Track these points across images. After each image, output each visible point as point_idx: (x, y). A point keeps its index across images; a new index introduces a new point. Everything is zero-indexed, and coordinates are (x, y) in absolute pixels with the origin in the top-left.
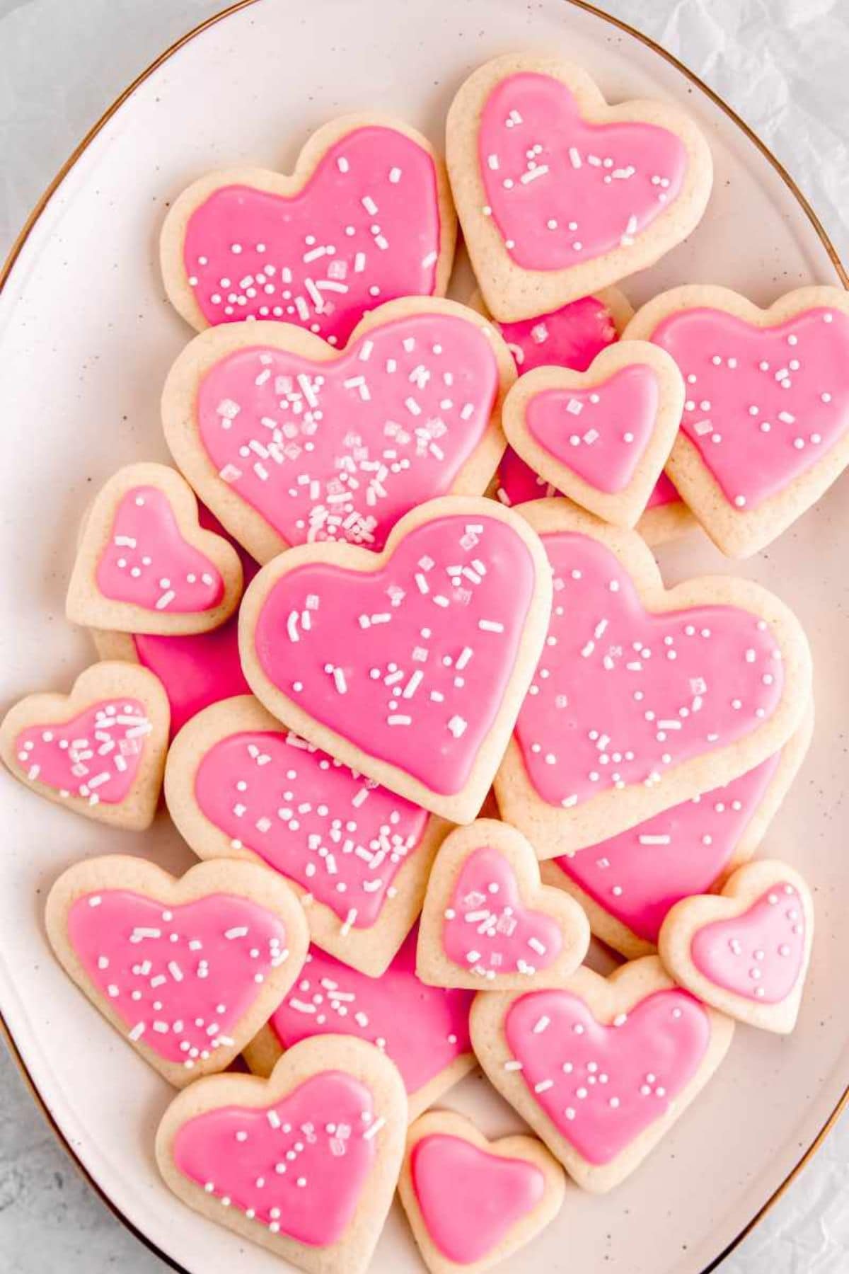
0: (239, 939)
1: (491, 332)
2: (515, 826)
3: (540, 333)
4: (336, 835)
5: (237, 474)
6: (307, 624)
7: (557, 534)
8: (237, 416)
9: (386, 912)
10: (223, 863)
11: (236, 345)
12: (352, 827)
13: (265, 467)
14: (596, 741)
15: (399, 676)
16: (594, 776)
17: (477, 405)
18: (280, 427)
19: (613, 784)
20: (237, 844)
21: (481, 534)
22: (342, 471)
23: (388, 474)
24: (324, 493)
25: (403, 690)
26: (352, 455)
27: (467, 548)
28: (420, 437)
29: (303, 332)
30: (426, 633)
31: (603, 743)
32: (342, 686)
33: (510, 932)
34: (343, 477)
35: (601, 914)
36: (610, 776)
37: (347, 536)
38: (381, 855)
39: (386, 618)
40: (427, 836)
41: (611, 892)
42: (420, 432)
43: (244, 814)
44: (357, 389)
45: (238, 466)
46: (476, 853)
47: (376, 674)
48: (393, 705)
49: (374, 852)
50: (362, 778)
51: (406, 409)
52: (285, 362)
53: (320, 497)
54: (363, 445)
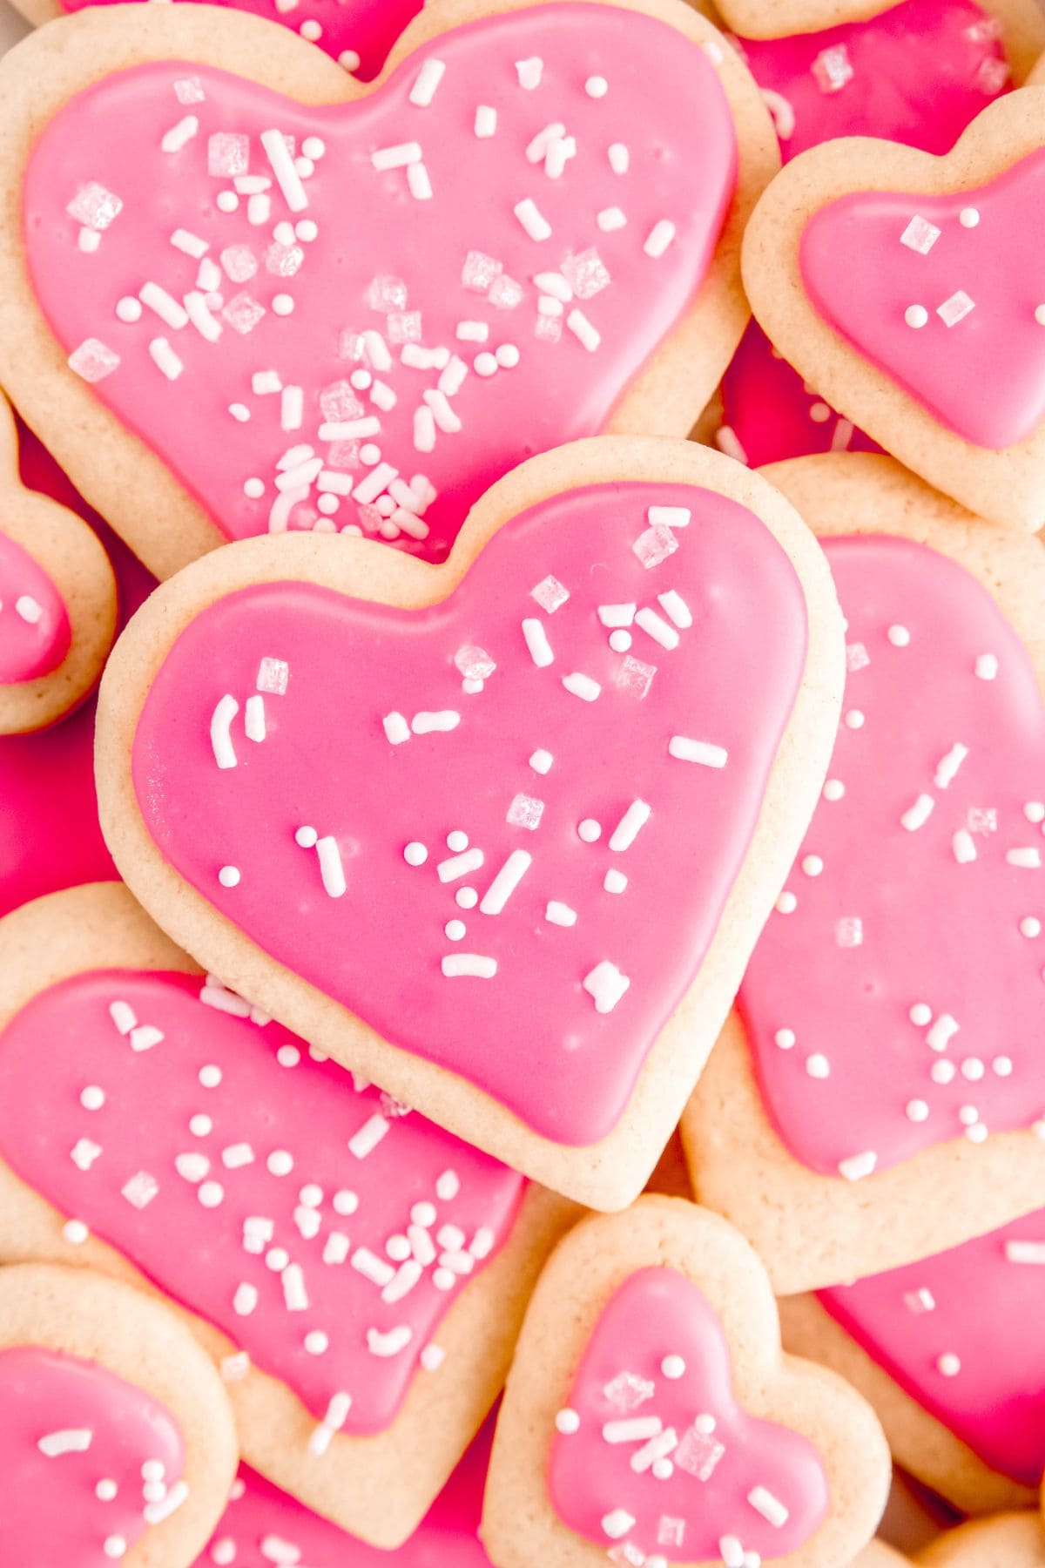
0: (69, 1457)
1: (722, 54)
2: (726, 1215)
3: (835, 68)
4: (309, 1223)
5: (111, 361)
6: (257, 728)
7: (857, 539)
8: (117, 222)
9: (416, 1400)
10: (42, 1276)
11: (121, 58)
12: (347, 1202)
13: (175, 347)
14: (925, 1030)
15: (475, 860)
16: (919, 1110)
17: (683, 223)
18: (214, 255)
19: (961, 1129)
20: (77, 1231)
21: (683, 529)
22: (359, 365)
23: (468, 375)
24: (314, 417)
25: (481, 897)
26: (383, 330)
27: (651, 563)
28: (546, 294)
29: (281, 33)
30: (542, 762)
31: (944, 1032)
32: (336, 881)
33: (706, 1473)
34: (362, 379)
35: (907, 1412)
36: (955, 1111)
37: (365, 521)
38: (412, 1272)
39: (447, 720)
40: (521, 1227)
41: (934, 1365)
42: (545, 281)
43: (95, 1162)
44: (403, 170)
45: (113, 343)
46: (636, 1279)
47: (417, 854)
48: (456, 930)
49: (397, 1265)
50: (373, 1093)
51: (517, 224)
52: (232, 101)
53: (304, 423)
54: (410, 307)
